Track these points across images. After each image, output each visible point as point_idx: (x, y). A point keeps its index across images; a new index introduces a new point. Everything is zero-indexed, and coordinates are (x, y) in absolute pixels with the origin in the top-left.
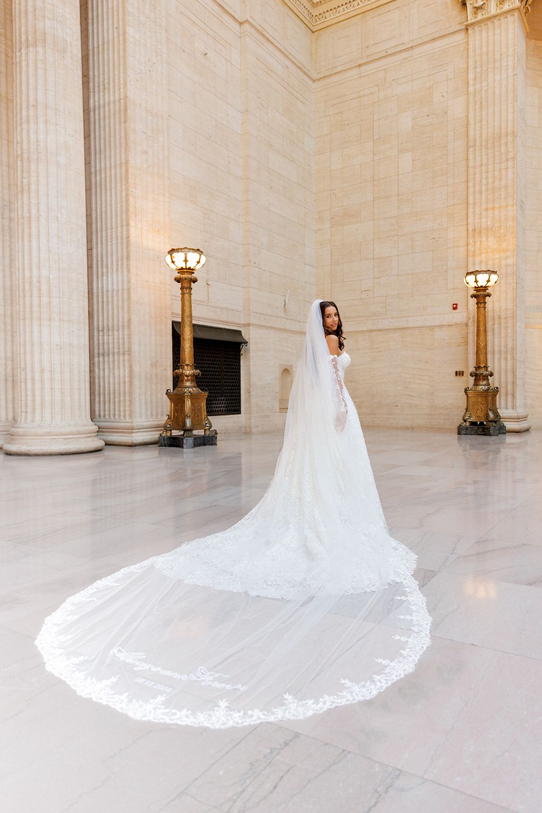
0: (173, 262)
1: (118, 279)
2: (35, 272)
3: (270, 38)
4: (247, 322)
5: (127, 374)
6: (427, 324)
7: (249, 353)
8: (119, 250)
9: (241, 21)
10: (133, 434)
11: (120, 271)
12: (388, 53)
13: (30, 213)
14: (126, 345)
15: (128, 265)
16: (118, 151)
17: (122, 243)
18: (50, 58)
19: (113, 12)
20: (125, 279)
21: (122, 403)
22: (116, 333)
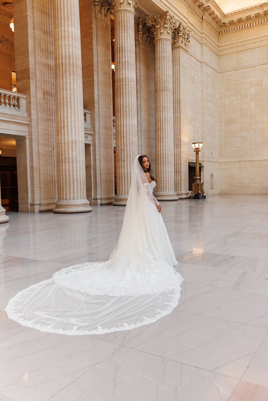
0: (195, 146)
1: (176, 150)
2: (164, 152)
3: (208, 64)
4: (203, 160)
5: (179, 178)
6: (260, 159)
7: (204, 170)
8: (177, 142)
9: (201, 62)
10: (182, 196)
11: (177, 148)
12: (246, 67)
13: (163, 136)
14: (179, 170)
15: (180, 147)
16: (177, 113)
17: (178, 140)
18: (168, 94)
19: (175, 73)
20: (179, 151)
21: (178, 187)
22: (175, 166)
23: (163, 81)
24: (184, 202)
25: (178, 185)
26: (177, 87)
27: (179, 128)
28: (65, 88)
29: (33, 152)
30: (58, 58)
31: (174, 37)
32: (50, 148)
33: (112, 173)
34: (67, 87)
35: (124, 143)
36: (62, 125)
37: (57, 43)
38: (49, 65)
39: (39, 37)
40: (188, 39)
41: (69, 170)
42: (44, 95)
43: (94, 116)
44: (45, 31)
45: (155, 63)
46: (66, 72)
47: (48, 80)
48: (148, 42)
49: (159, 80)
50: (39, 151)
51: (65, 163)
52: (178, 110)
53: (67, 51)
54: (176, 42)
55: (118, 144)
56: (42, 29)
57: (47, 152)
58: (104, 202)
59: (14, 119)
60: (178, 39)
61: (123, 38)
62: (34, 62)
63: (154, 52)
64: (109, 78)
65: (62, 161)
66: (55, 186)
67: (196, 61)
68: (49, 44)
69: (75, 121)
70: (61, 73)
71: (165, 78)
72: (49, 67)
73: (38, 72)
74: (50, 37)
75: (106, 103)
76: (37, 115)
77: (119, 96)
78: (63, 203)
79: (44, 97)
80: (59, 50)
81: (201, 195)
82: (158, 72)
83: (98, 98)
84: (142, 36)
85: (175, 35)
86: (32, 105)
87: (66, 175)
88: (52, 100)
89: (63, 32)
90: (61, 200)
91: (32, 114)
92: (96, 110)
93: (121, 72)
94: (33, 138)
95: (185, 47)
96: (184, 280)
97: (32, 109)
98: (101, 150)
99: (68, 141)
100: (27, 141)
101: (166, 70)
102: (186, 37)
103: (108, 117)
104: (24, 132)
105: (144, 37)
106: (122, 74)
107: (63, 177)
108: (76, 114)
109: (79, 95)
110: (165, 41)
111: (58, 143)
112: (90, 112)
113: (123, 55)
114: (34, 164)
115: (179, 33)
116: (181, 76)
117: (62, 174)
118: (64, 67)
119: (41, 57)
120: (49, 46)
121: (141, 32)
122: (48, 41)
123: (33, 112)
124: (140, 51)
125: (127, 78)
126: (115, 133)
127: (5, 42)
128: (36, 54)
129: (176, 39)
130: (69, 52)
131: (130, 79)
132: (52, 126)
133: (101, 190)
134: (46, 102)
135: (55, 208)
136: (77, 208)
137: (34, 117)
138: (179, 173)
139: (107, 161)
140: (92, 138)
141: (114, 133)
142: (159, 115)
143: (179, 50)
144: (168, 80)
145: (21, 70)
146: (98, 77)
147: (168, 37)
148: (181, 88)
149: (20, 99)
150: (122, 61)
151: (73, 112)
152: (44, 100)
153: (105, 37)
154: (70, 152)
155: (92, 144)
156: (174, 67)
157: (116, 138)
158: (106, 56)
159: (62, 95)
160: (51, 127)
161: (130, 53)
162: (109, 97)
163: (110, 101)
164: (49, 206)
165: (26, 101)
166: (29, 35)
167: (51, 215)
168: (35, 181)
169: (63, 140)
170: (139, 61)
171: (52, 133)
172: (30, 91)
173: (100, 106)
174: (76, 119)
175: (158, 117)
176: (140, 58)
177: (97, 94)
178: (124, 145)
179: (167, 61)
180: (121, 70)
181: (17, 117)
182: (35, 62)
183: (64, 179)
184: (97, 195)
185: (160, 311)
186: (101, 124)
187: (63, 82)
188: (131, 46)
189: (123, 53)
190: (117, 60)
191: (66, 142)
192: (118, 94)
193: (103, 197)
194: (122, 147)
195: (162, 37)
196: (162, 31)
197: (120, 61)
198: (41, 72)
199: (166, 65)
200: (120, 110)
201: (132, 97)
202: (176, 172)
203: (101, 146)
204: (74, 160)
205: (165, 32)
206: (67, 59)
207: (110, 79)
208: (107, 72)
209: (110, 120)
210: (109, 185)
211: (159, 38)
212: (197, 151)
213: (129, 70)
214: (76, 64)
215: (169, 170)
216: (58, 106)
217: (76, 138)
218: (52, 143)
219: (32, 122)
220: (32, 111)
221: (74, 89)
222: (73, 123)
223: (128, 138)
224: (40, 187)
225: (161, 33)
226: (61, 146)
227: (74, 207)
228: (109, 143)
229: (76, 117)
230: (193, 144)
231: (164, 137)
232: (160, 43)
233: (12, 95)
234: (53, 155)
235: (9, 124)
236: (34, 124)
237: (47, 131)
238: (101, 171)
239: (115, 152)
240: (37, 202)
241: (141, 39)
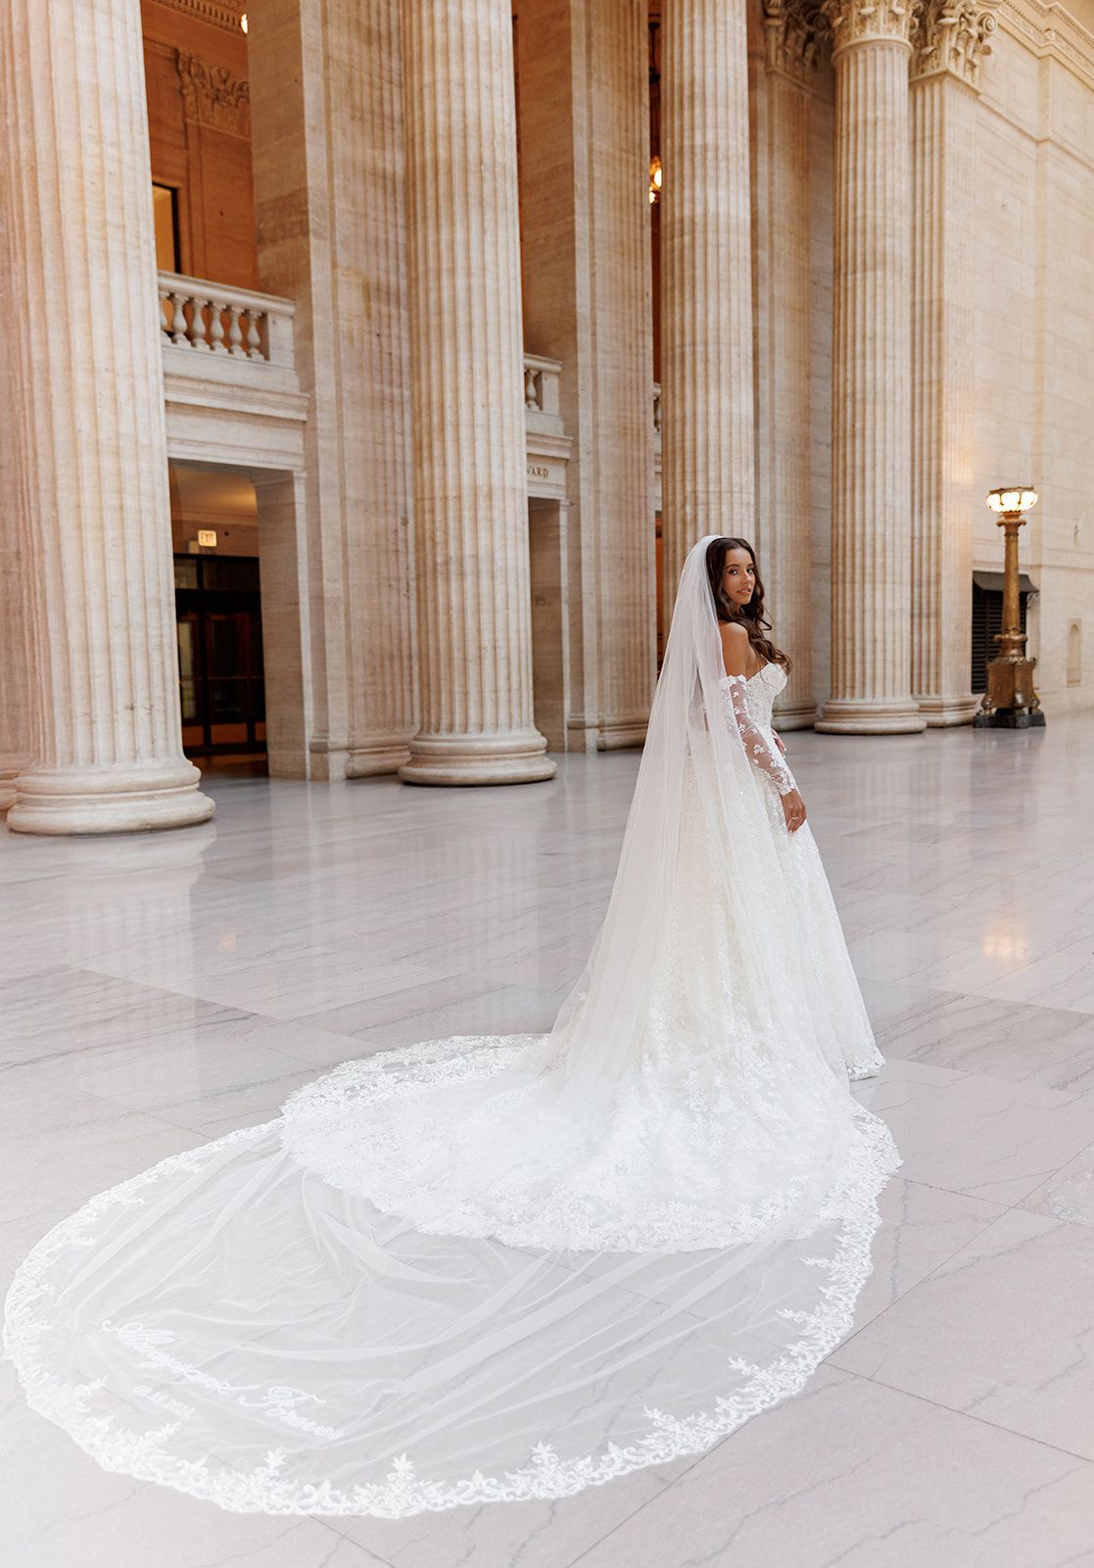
0: (1002, 504)
1: (921, 523)
4: (1037, 562)
5: (932, 641)
7: (1039, 605)
8: (925, 490)
11: (925, 514)
14: (933, 606)
15: (938, 507)
16: (926, 366)
17: (930, 479)
18: (889, 282)
19: (923, 190)
20: (933, 523)
21: (924, 677)
22: (916, 590)
23: (869, 227)
24: (951, 739)
25: (924, 670)
26: (931, 250)
27: (934, 425)
28: (445, 265)
29: (323, 534)
30: (417, 139)
31: (922, 34)
32: (391, 519)
33: (648, 621)
34: (453, 259)
35: (695, 492)
36: (436, 419)
37: (416, 77)
38: (389, 176)
39: (345, 57)
40: (980, 38)
41: (463, 610)
42: (368, 298)
43: (575, 384)
44: (369, 30)
45: (834, 153)
46: (451, 197)
47: (382, 236)
48: (808, 64)
49: (851, 223)
50: (344, 533)
51: (448, 580)
52: (930, 349)
53: (456, 106)
54: (928, 56)
55: (670, 498)
56: (358, 23)
57: (377, 535)
58: (612, 738)
59: (244, 400)
60: (940, 40)
61: (697, 47)
62: (325, 165)
63: (834, 104)
64: (638, 222)
65: (435, 571)
66: (411, 675)
67: (1015, 135)
68: (386, 86)
69: (486, 406)
70: (431, 204)
71: (880, 213)
72: (389, 184)
73: (341, 205)
74: (390, 54)
75: (624, 328)
76: (339, 384)
77: (677, 293)
78: (438, 744)
79: (368, 309)
80: (422, 107)
81: (1026, 710)
82: (847, 191)
83: (593, 308)
84: (781, 38)
85: (923, 26)
86: (316, 342)
87: (449, 630)
88: (399, 318)
89: (438, 27)
90: (428, 731)
91: (317, 380)
92: (584, 358)
93: (687, 194)
94: (321, 481)
95: (968, 74)
96: (900, 1163)
97: (316, 357)
98: (603, 526)
99: (459, 487)
100: (300, 492)
101: (884, 176)
102: (974, 31)
103: (634, 387)
104: (286, 453)
105: (789, 43)
106: (693, 200)
107: (437, 639)
108: (493, 376)
109: (503, 292)
110: (879, 53)
111: (419, 496)
112: (558, 368)
113: (698, 121)
114: (327, 584)
115: (943, 17)
116: (947, 201)
117: (436, 624)
118: (442, 178)
119: (354, 144)
120: (386, 95)
121: (777, 22)
122: (385, 74)
123: (323, 371)
124: (771, 103)
125: (710, 219)
126: (659, 451)
127: (231, 99)
128: (333, 128)
129: (929, 42)
130: (464, 115)
131: (722, 220)
132: (398, 428)
133: (601, 688)
134: (375, 329)
135: (408, 764)
136: (492, 764)
137: (325, 391)
138: (933, 620)
139: (628, 572)
140: (567, 476)
141: (656, 455)
142: (849, 375)
143: (941, 91)
144: (889, 222)
145: (277, 200)
146: (592, 221)
147: (894, 36)
148: (947, 254)
149: (270, 318)
150: (693, 147)
151: (478, 366)
152: (365, 319)
153: (622, 46)
154: (468, 535)
155: (564, 502)
156: (918, 166)
157: (662, 475)
158: (627, 130)
159: (433, 296)
160: (394, 431)
161: (727, 106)
162: (640, 303)
163: (640, 320)
164: (384, 755)
165: (294, 325)
166: (303, 49)
167: (393, 792)
168: (328, 655)
169: (437, 483)
170: (766, 148)
171: (399, 459)
172: (310, 287)
173: (600, 339)
174: (492, 397)
175: (846, 380)
176: (771, 136)
177: (588, 292)
178: (696, 504)
179: (888, 140)
180: (687, 183)
181: (258, 395)
182: (330, 163)
183: (443, 645)
184: (582, 709)
185: (747, 1371)
186: (601, 418)
187: (438, 242)
188: (731, 80)
189: (698, 110)
190: (669, 141)
191: (452, 493)
192: (673, 287)
193: (610, 719)
194: (689, 509)
195: (869, 35)
196: (868, 10)
197: (682, 147)
198: (354, 204)
199: (884, 156)
200: (683, 354)
201: (734, 296)
202: (920, 615)
203: (603, 506)
204: (484, 567)
205: (882, 13)
206: (457, 141)
207: (642, 227)
208: (631, 197)
209: (641, 400)
210: (635, 669)
211: (854, 41)
212: (1011, 524)
213: (722, 181)
214: (494, 162)
215: (889, 605)
216: (418, 343)
217: (489, 476)
218: (400, 499)
219: (319, 415)
220: (316, 368)
221: (484, 268)
222: (479, 411)
223: (712, 474)
224: (351, 679)
225: (863, 19)
226: (432, 511)
227: (483, 760)
228: (636, 494)
229: (493, 387)
230: (993, 492)
231: (868, 468)
232: (856, 63)
233: (238, 305)
234: (401, 546)
235: (227, 420)
236: (325, 421)
237: (380, 448)
238: (599, 611)
239: (659, 535)
240: (338, 737)
241: (780, 53)
